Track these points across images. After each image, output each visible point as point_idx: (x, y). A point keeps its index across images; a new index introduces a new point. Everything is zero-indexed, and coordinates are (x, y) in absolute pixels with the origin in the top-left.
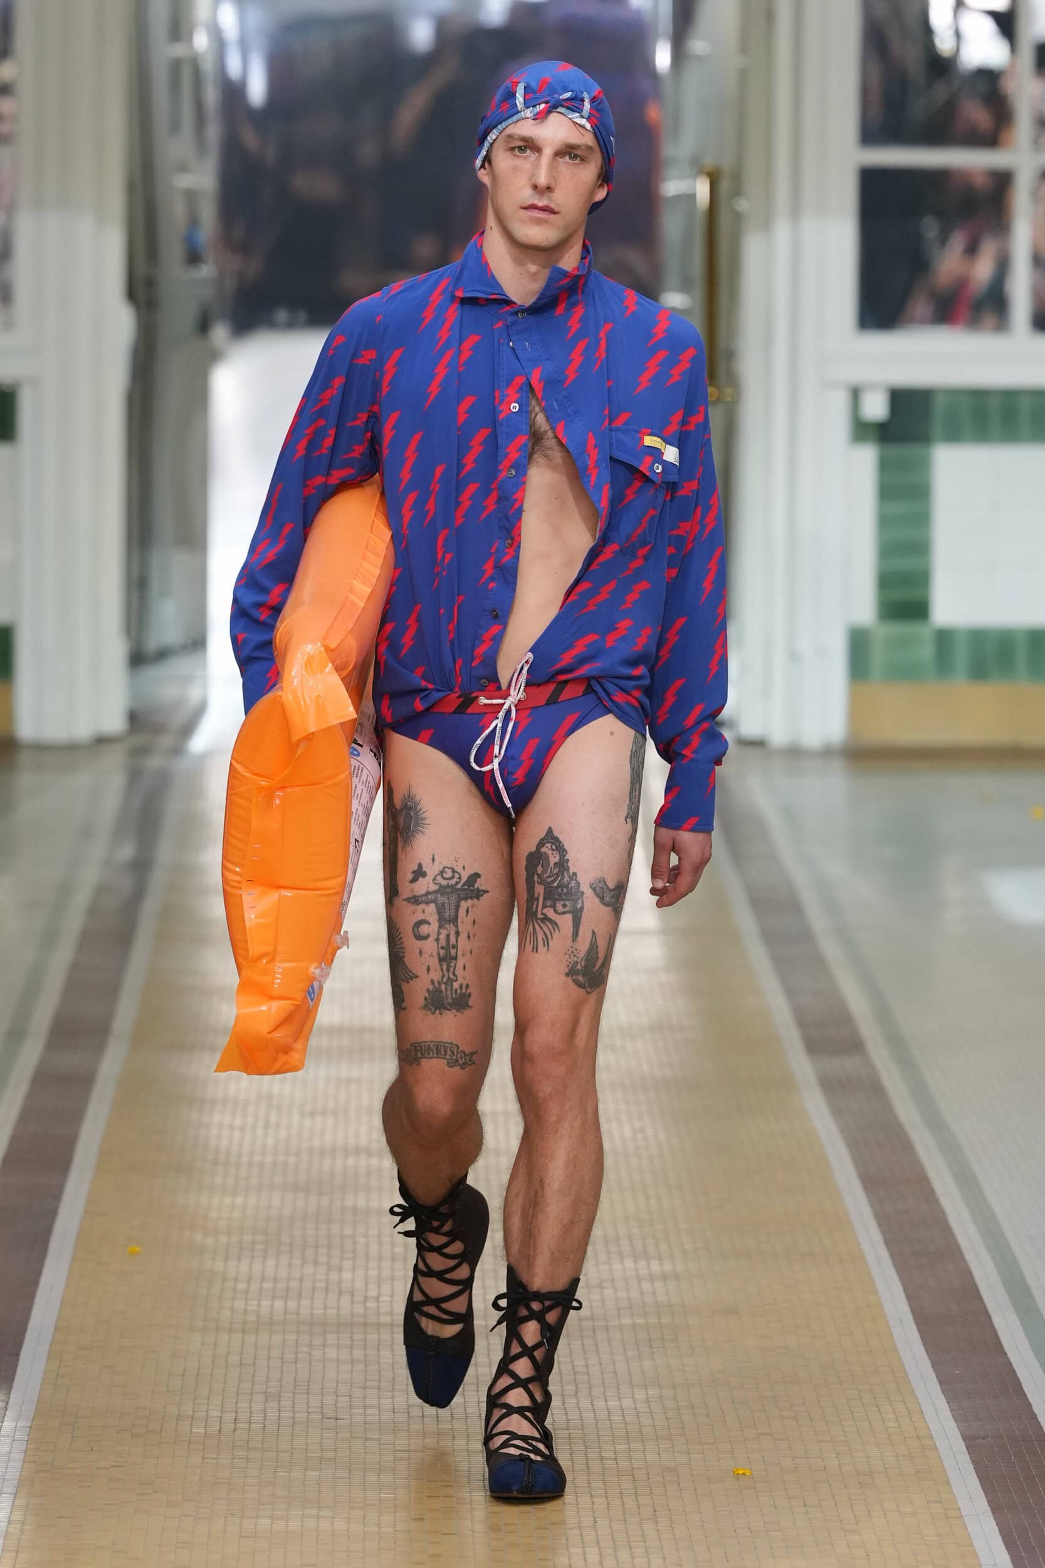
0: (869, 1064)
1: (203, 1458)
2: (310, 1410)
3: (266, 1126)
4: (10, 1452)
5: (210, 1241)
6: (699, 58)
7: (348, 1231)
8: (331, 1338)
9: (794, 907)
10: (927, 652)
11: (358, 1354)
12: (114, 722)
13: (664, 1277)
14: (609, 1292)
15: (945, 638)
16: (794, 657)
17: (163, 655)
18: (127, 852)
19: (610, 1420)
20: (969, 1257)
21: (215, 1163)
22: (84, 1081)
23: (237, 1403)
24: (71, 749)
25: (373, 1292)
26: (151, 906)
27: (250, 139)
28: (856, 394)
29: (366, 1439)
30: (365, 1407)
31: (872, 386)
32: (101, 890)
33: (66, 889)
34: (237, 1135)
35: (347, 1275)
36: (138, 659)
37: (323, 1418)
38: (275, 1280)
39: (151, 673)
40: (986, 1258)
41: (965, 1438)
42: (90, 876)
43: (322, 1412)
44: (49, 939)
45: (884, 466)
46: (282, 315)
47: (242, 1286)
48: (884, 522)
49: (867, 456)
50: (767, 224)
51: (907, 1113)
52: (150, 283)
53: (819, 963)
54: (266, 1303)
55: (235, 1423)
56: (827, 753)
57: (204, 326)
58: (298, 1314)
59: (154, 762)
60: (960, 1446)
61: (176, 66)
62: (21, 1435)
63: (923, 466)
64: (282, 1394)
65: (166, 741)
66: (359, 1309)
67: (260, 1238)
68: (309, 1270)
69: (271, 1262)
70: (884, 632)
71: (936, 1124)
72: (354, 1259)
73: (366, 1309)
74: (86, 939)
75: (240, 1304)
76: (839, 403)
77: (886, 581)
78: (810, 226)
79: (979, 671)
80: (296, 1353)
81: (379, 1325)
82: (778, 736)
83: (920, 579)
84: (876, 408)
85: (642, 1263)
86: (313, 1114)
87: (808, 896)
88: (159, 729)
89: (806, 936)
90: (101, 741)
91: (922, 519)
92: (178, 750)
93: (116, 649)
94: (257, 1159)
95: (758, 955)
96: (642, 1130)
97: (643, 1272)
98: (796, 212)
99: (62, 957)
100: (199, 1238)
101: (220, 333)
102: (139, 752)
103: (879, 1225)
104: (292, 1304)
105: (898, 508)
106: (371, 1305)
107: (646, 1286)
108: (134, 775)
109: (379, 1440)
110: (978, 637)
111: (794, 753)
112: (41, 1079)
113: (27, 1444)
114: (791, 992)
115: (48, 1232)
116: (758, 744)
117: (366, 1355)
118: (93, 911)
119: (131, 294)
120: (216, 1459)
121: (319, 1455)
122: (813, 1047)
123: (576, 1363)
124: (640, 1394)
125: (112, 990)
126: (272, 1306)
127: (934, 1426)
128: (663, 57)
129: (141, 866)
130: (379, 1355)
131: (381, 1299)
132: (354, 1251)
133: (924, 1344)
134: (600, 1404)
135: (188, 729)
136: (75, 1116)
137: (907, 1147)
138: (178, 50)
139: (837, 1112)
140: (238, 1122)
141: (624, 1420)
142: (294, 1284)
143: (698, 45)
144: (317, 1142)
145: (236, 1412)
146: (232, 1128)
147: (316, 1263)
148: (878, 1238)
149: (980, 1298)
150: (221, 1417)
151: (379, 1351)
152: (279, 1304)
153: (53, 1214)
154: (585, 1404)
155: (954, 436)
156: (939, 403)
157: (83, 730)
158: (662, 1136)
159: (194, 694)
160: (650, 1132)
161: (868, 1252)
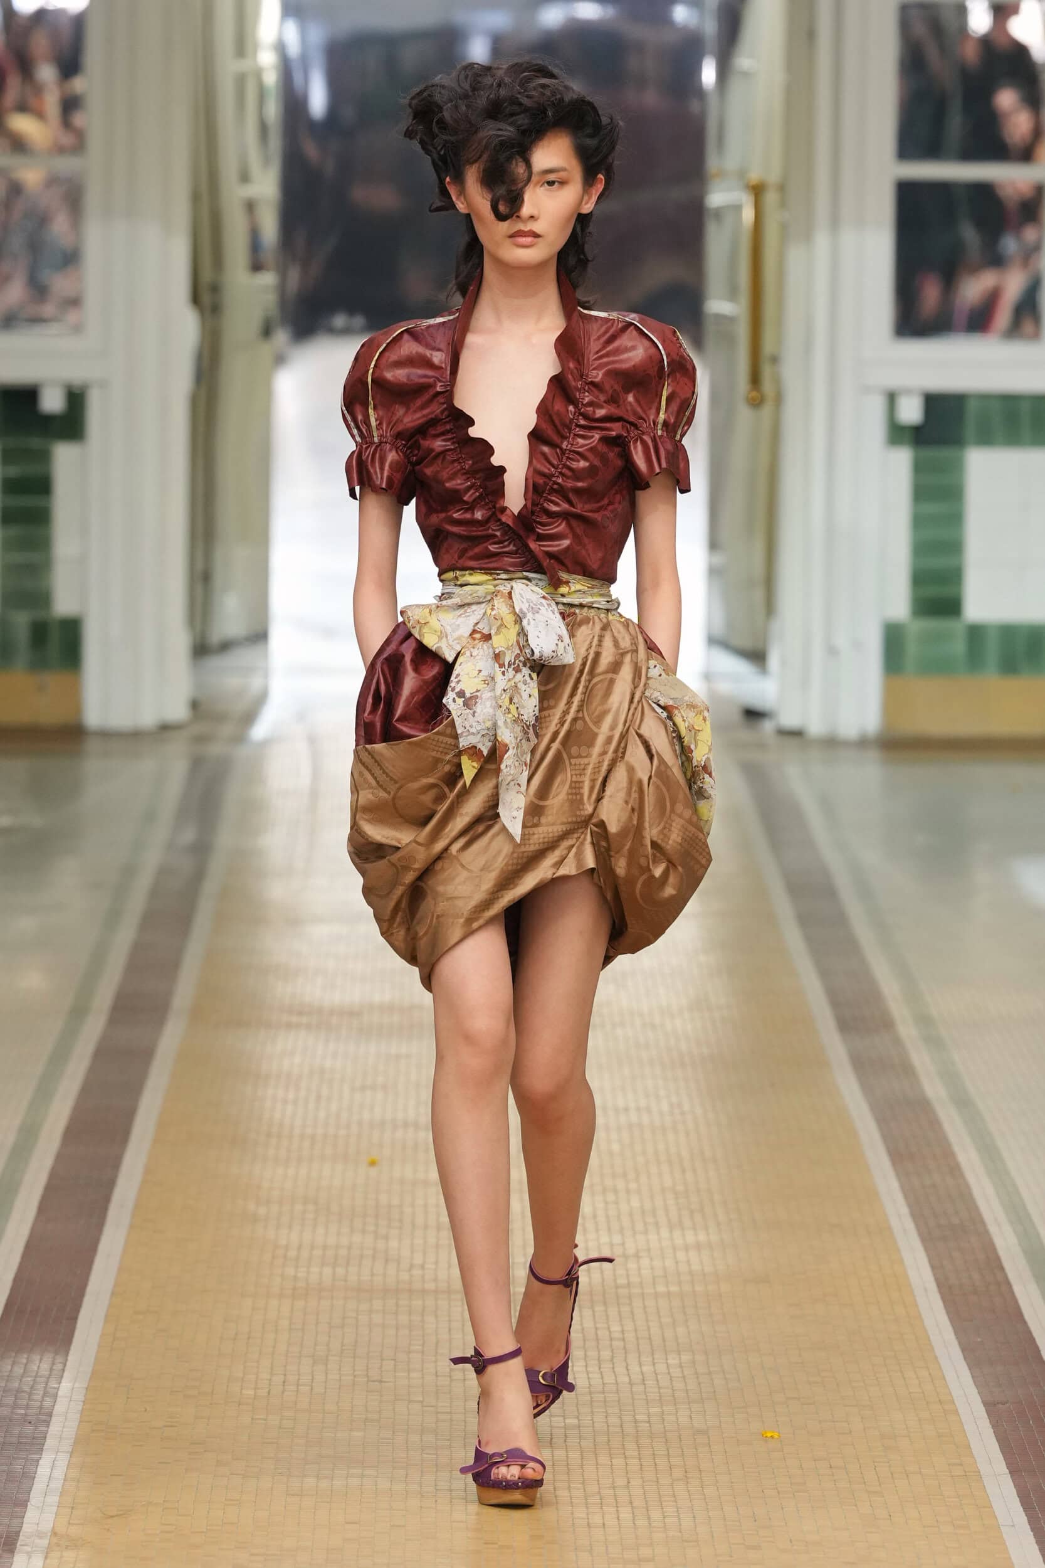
0: (897, 1041)
1: (252, 1419)
2: (356, 1373)
3: (319, 1098)
4: (67, 1413)
5: (262, 1211)
6: (746, 74)
7: (396, 1201)
8: (377, 1304)
9: (829, 892)
10: (959, 647)
11: (404, 1319)
12: (177, 710)
13: (698, 1247)
14: (645, 1262)
15: (976, 633)
16: (832, 651)
17: (226, 646)
18: (189, 835)
19: (644, 1384)
20: (993, 1229)
21: (269, 1135)
22: (144, 1056)
23: (285, 1366)
24: (135, 736)
25: (418, 1260)
26: (210, 887)
27: (311, 150)
28: (892, 398)
29: (410, 1401)
30: (409, 1371)
31: (908, 392)
32: (163, 872)
33: (129, 871)
34: (290, 1108)
35: (394, 1244)
36: (201, 650)
37: (368, 1381)
38: (325, 1247)
39: (214, 662)
40: (1007, 1229)
41: (986, 1404)
42: (152, 859)
43: (368, 1377)
44: (113, 918)
45: (919, 468)
46: (339, 321)
47: (292, 1254)
48: (919, 522)
49: (902, 459)
50: (808, 236)
51: (934, 1090)
52: (215, 289)
53: (851, 946)
54: (315, 1270)
55: (284, 1385)
56: (863, 743)
57: (267, 331)
58: (346, 1281)
59: (215, 749)
60: (981, 1411)
61: (241, 80)
62: (79, 1396)
63: (956, 468)
64: (330, 1358)
65: (227, 730)
66: (405, 1276)
67: (311, 1207)
68: (357, 1238)
69: (321, 1230)
70: (917, 627)
71: (963, 1102)
72: (401, 1228)
73: (411, 1276)
74: (149, 920)
75: (290, 1271)
76: (876, 408)
77: (920, 578)
78: (848, 238)
79: (1009, 666)
80: (344, 1318)
81: (424, 1291)
82: (816, 727)
83: (953, 577)
84: (911, 412)
85: (677, 1233)
86: (363, 1088)
87: (843, 882)
88: (219, 718)
89: (840, 919)
90: (165, 728)
91: (955, 519)
92: (240, 737)
93: (180, 641)
94: (309, 1131)
95: (793, 938)
96: (680, 1105)
97: (679, 1241)
98: (835, 222)
99: (125, 936)
100: (251, 1207)
101: (281, 337)
102: (201, 739)
103: (906, 1197)
104: (340, 1271)
105: (931, 508)
106: (417, 1272)
107: (681, 1255)
108: (197, 763)
109: (422, 1402)
110: (1009, 632)
111: (831, 743)
112: (103, 1053)
113: (84, 1405)
114: (824, 974)
115: (107, 1199)
116: (796, 734)
117: (410, 1320)
118: (155, 892)
119: (196, 299)
120: (265, 1420)
121: (364, 1416)
122: (845, 1025)
123: (612, 1329)
124: (673, 1360)
125: (170, 968)
126: (321, 1273)
127: (956, 1392)
128: (708, 74)
129: (201, 850)
130: (423, 1321)
131: (427, 1266)
132: (401, 1221)
133: (948, 1313)
134: (635, 1368)
135: (249, 717)
136: (134, 1089)
137: (934, 1123)
138: (244, 65)
139: (866, 1088)
140: (291, 1096)
141: (658, 1384)
142: (343, 1252)
143: (743, 61)
144: (366, 1116)
145: (285, 1375)
146: (285, 1102)
147: (364, 1232)
148: (905, 1210)
149: (1002, 1269)
150: (270, 1380)
151: (423, 1316)
152: (327, 1271)
153: (111, 1184)
154: (620, 1369)
155: (986, 439)
156: (972, 407)
157: (148, 718)
158: (699, 1111)
159: (256, 683)
160: (686, 1107)
161: (894, 1222)
